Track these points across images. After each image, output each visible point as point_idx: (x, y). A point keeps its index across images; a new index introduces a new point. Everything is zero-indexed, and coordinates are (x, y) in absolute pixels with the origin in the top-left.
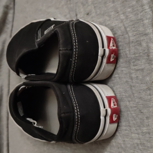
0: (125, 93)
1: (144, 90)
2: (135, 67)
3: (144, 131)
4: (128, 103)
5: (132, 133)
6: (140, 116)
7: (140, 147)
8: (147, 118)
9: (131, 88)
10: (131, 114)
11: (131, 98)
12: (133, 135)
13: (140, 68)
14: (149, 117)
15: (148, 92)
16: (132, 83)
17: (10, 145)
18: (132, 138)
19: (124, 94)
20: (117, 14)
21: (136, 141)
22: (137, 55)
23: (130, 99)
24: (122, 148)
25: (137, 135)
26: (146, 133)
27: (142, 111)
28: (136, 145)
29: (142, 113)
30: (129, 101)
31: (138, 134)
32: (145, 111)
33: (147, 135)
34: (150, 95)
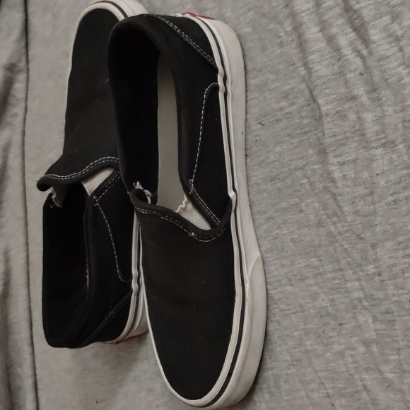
0: (324, 210)
1: (362, 197)
2: (339, 159)
3: (369, 273)
4: (332, 228)
5: (346, 281)
6: (360, 246)
7: (365, 303)
8: (373, 246)
9: (335, 199)
10: (342, 245)
11: (338, 217)
12: (349, 285)
13: (349, 158)
14: (376, 244)
15: (370, 199)
16: (337, 188)
17: (39, 386)
18: (348, 291)
19: (322, 212)
20: (292, 68)
21: (356, 294)
22: (339, 137)
23: (335, 219)
24: (328, 314)
25: (357, 283)
26: (374, 274)
27: (362, 236)
28: (356, 302)
29: (361, 239)
30: (334, 224)
31: (358, 280)
32: (368, 234)
33: (377, 278)
34: (373, 203)
